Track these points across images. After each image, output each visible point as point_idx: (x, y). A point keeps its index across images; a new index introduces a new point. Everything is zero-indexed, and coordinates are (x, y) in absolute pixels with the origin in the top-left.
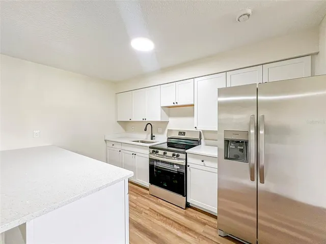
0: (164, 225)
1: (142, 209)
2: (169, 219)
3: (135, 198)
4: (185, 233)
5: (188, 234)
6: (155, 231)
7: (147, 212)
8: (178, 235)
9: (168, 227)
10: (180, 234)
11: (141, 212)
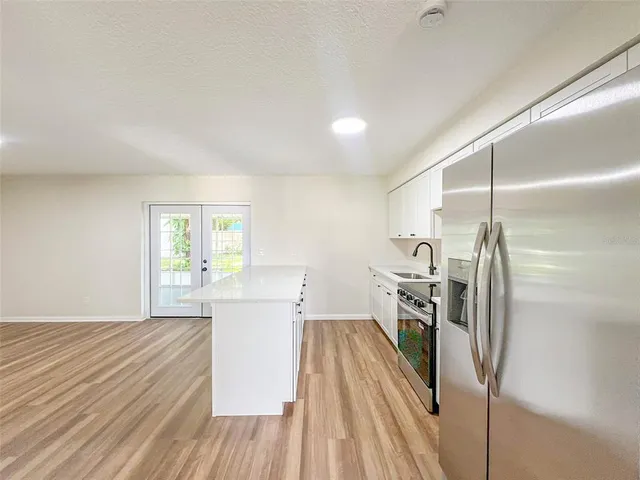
0: (373, 408)
1: (367, 376)
2: (389, 406)
3: (373, 360)
4: (390, 435)
5: (392, 440)
6: (356, 407)
7: (370, 382)
8: (378, 429)
9: (375, 414)
10: (381, 429)
11: (362, 378)
